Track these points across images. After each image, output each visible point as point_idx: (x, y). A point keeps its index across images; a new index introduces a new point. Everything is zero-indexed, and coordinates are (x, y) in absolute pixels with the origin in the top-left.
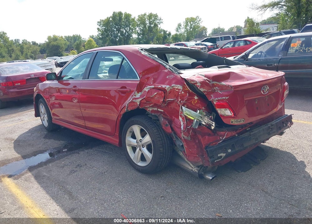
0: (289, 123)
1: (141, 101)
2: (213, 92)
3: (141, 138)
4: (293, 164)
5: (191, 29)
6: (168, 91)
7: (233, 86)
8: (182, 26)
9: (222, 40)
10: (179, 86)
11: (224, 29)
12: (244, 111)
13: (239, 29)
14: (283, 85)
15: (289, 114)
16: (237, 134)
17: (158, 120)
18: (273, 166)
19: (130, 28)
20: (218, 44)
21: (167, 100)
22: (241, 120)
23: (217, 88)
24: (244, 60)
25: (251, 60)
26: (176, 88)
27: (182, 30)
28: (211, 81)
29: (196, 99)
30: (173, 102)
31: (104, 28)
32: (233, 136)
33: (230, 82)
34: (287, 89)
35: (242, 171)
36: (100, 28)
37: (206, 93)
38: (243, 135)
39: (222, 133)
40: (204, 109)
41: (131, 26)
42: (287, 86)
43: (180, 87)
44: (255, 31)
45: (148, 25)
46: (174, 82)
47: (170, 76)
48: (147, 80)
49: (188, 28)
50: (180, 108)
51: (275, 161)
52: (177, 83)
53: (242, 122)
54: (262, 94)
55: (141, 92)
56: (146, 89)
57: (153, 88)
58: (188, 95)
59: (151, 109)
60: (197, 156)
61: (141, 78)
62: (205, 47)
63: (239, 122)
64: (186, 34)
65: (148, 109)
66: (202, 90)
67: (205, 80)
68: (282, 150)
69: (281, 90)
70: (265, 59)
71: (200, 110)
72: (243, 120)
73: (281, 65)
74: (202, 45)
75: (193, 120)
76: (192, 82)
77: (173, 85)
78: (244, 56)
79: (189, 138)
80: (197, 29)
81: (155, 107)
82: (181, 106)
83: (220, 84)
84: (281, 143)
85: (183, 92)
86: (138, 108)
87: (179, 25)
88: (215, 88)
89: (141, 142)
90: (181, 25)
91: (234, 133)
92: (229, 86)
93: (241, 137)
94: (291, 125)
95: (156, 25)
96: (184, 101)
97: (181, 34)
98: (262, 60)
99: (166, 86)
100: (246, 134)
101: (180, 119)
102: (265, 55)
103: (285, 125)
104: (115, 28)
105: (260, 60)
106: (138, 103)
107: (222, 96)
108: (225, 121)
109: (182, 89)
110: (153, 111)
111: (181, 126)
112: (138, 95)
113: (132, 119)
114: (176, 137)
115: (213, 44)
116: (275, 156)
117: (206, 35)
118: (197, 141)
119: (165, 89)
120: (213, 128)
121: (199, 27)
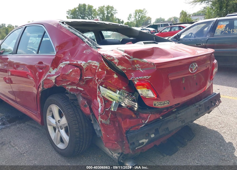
0: (218, 102)
1: (56, 79)
2: (134, 70)
3: (60, 119)
4: (221, 145)
5: (139, 19)
6: (84, 67)
7: (155, 64)
8: (133, 16)
9: (162, 26)
10: (95, 62)
11: (165, 19)
12: (168, 90)
13: (175, 19)
14: (212, 63)
15: (217, 93)
16: (162, 116)
17: (76, 100)
18: (201, 149)
19: (92, 16)
20: (159, 30)
21: (85, 78)
22: (165, 102)
23: (138, 65)
24: (177, 40)
25: (183, 40)
26: (93, 64)
27: (132, 19)
28: (131, 57)
29: (115, 77)
30: (91, 80)
31: (72, 16)
32: (157, 119)
33: (153, 58)
34: (216, 67)
35: (167, 155)
36: (68, 16)
37: (126, 71)
38: (168, 118)
39: (145, 115)
40: (125, 89)
41: (93, 15)
42: (216, 63)
43: (97, 64)
44: (187, 20)
45: (106, 15)
46: (91, 57)
47: (87, 51)
48: (63, 55)
49: (137, 17)
50: (98, 88)
51: (202, 142)
52: (93, 59)
53: (166, 105)
54: (190, 73)
55: (57, 68)
56: (62, 65)
57: (69, 64)
58: (106, 73)
59: (70, 87)
60: (116, 143)
61: (57, 53)
62: (149, 31)
63: (163, 104)
64: (135, 22)
65: (67, 87)
66: (120, 67)
67: (124, 56)
68: (210, 128)
69: (210, 67)
70: (195, 39)
71: (119, 90)
72: (168, 102)
73: (208, 45)
74: (146, 30)
75: (112, 102)
76: (108, 58)
77: (89, 61)
78: (176, 36)
79: (108, 122)
80: (144, 18)
81: (74, 86)
82: (98, 85)
83: (141, 61)
84: (208, 120)
85: (100, 70)
86: (55, 87)
87: (130, 15)
88: (135, 65)
89: (59, 123)
90: (131, 15)
91: (157, 116)
92: (151, 63)
93: (166, 119)
94: (219, 103)
95: (112, 15)
96: (101, 80)
97: (131, 22)
98: (192, 40)
99: (81, 62)
100: (172, 116)
101: (99, 99)
102: (195, 36)
103: (213, 104)
104: (81, 16)
105: (190, 40)
106: (54, 81)
107: (143, 74)
108: (147, 103)
109: (99, 65)
110: (72, 90)
111: (98, 107)
112: (53, 72)
113: (50, 98)
114: (95, 119)
115: (155, 29)
116: (203, 136)
117: (151, 23)
118: (117, 125)
119: (80, 65)
120: (136, 109)
121: (145, 17)
